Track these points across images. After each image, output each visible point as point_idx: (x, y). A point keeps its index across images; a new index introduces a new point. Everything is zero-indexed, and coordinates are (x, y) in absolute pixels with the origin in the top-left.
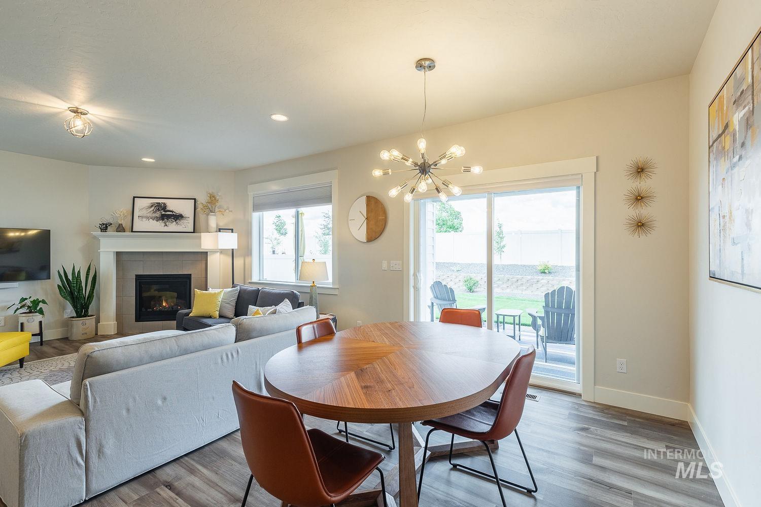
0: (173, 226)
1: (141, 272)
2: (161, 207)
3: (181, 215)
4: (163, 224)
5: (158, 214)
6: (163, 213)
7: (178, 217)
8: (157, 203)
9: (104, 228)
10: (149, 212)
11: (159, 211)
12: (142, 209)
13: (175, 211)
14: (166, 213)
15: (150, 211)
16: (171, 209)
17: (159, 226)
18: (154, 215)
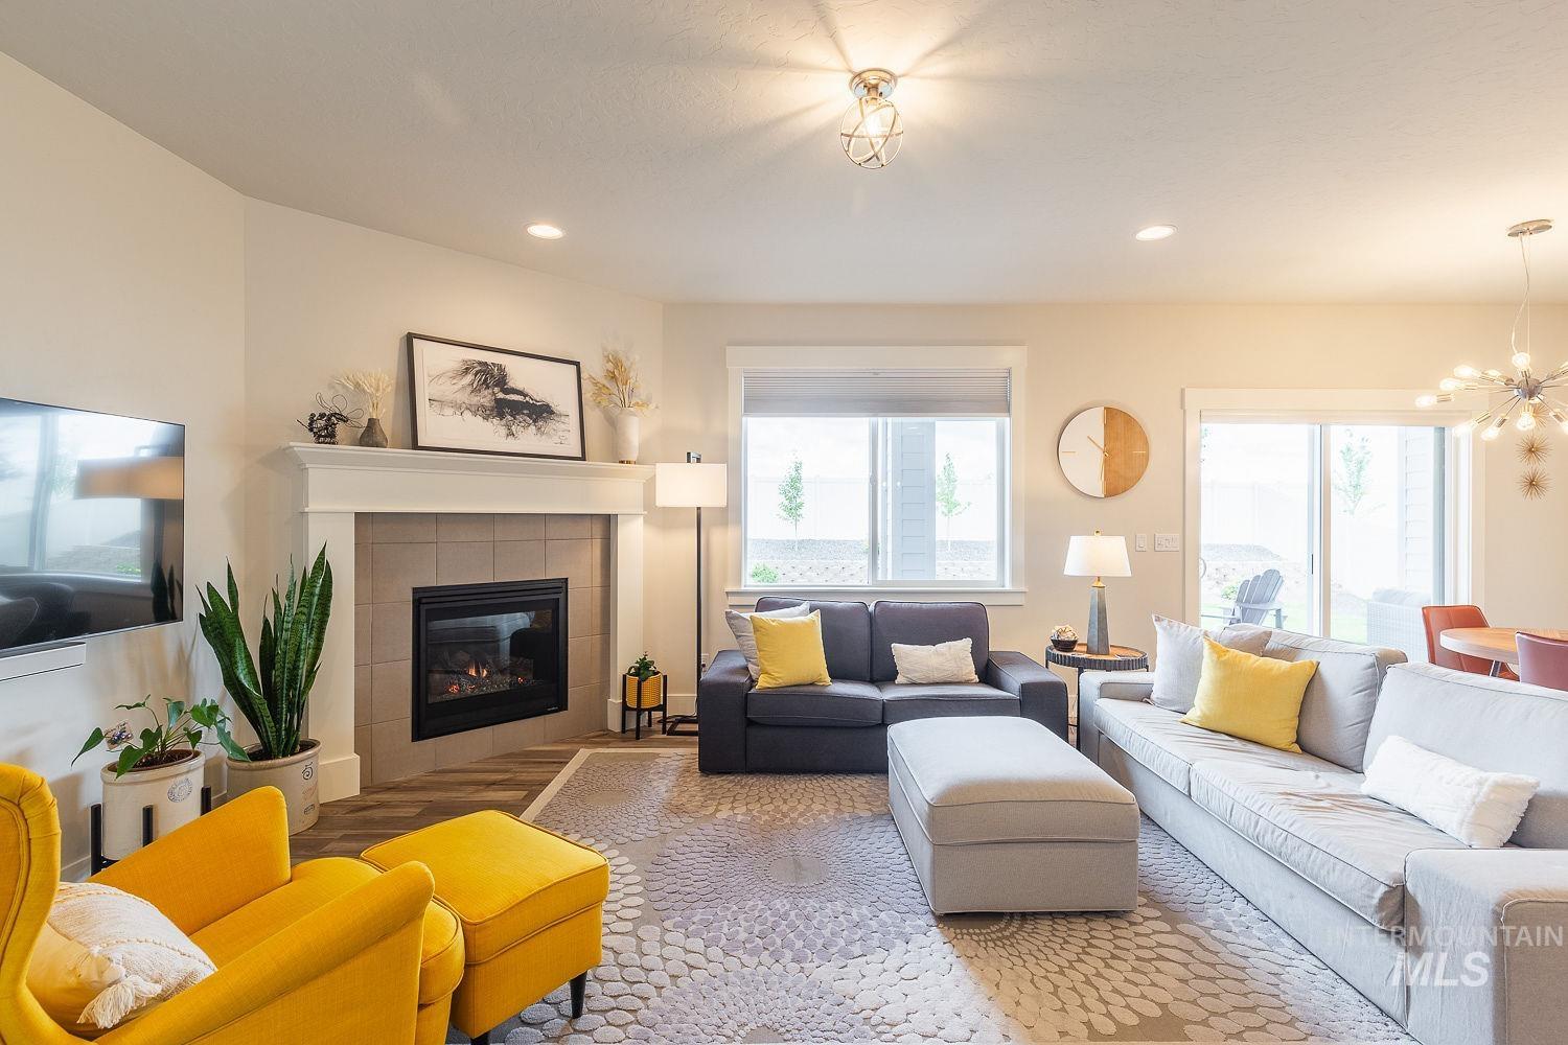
0: (528, 439)
1: (430, 581)
2: (490, 378)
3: (548, 406)
4: (503, 431)
5: (486, 398)
6: (501, 395)
7: (540, 412)
8: (480, 363)
9: (324, 428)
10: (459, 389)
11: (488, 387)
12: (439, 376)
13: (531, 393)
14: (508, 397)
15: (463, 387)
16: (519, 386)
17: (489, 433)
18: (476, 400)
